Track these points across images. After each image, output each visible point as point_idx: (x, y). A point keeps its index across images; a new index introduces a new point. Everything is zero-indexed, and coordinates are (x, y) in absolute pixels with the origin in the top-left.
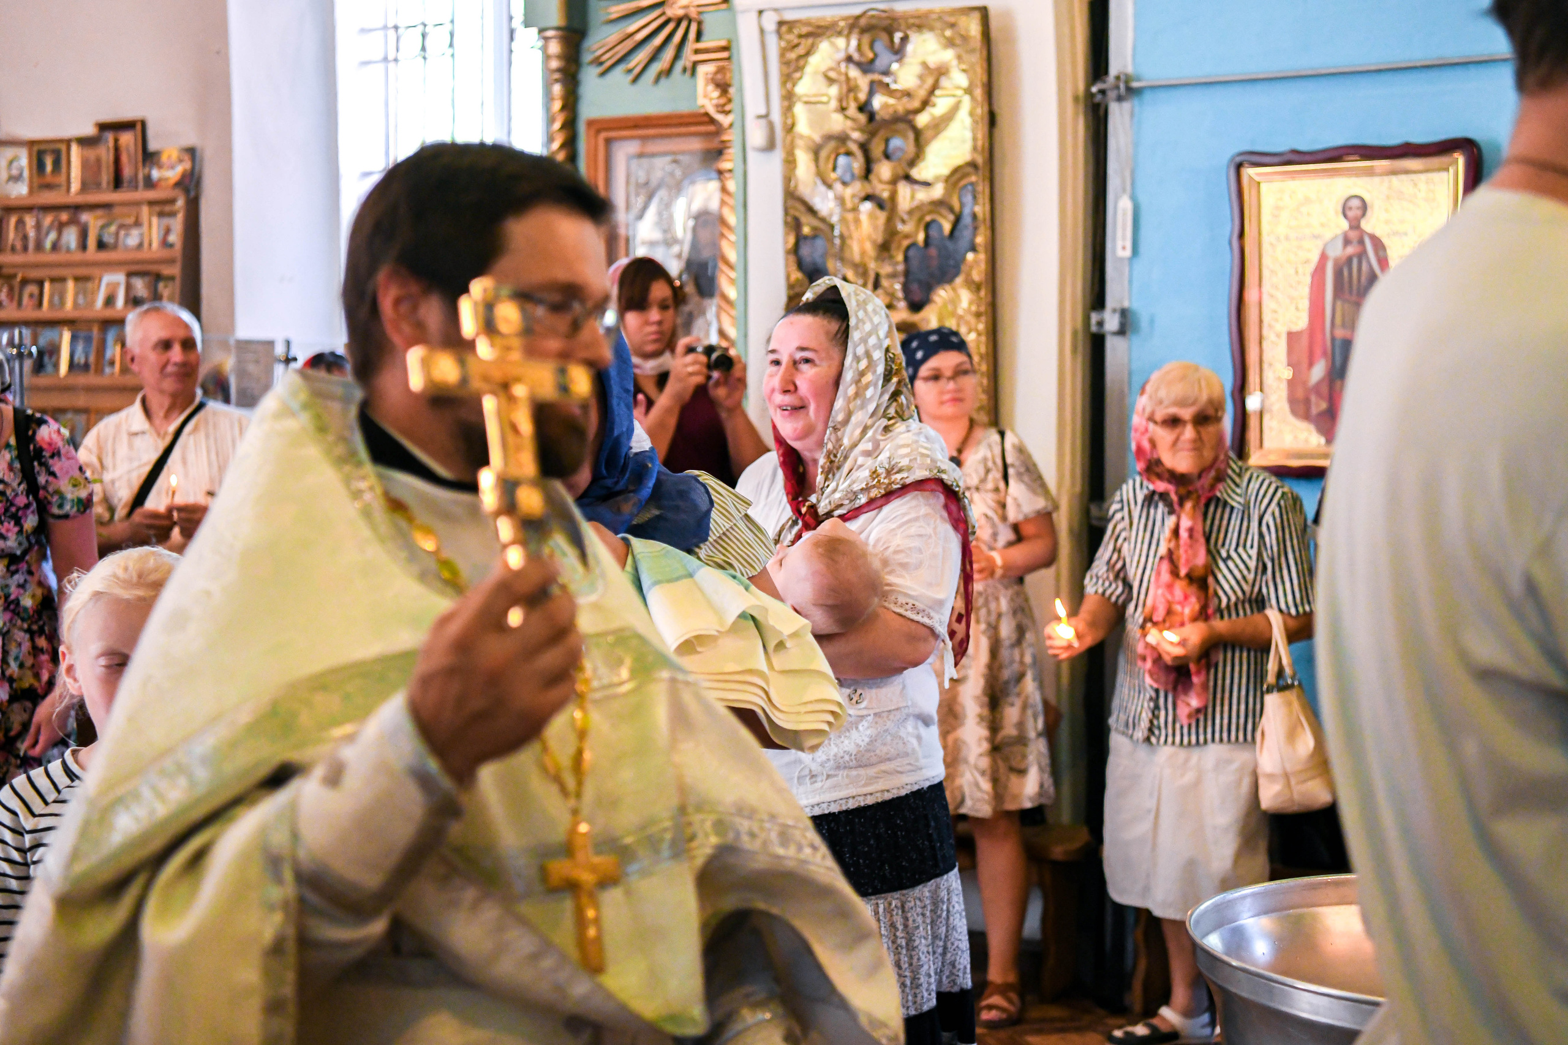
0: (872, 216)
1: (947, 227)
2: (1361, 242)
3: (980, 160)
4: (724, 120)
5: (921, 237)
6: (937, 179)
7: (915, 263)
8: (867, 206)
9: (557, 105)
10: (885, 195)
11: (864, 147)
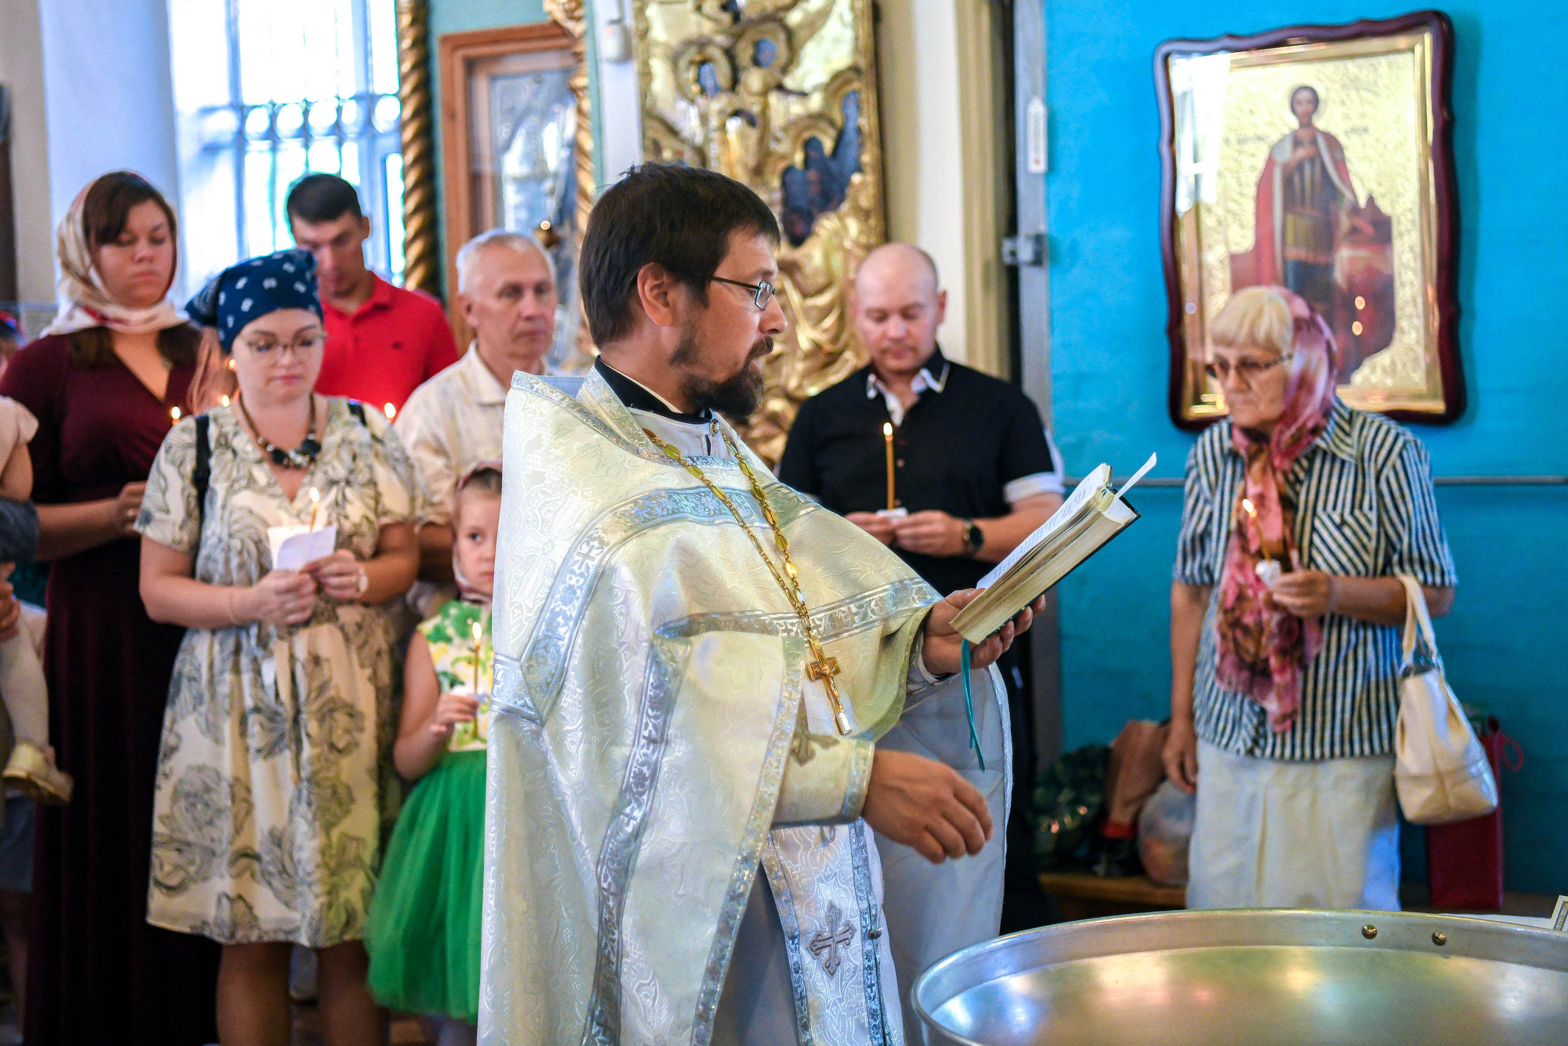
0: (742, 136)
1: (828, 145)
2: (1314, 142)
3: (863, 63)
4: (577, 28)
5: (798, 158)
6: (816, 88)
7: (795, 189)
8: (734, 125)
9: (406, 19)
10: (756, 109)
11: (730, 54)
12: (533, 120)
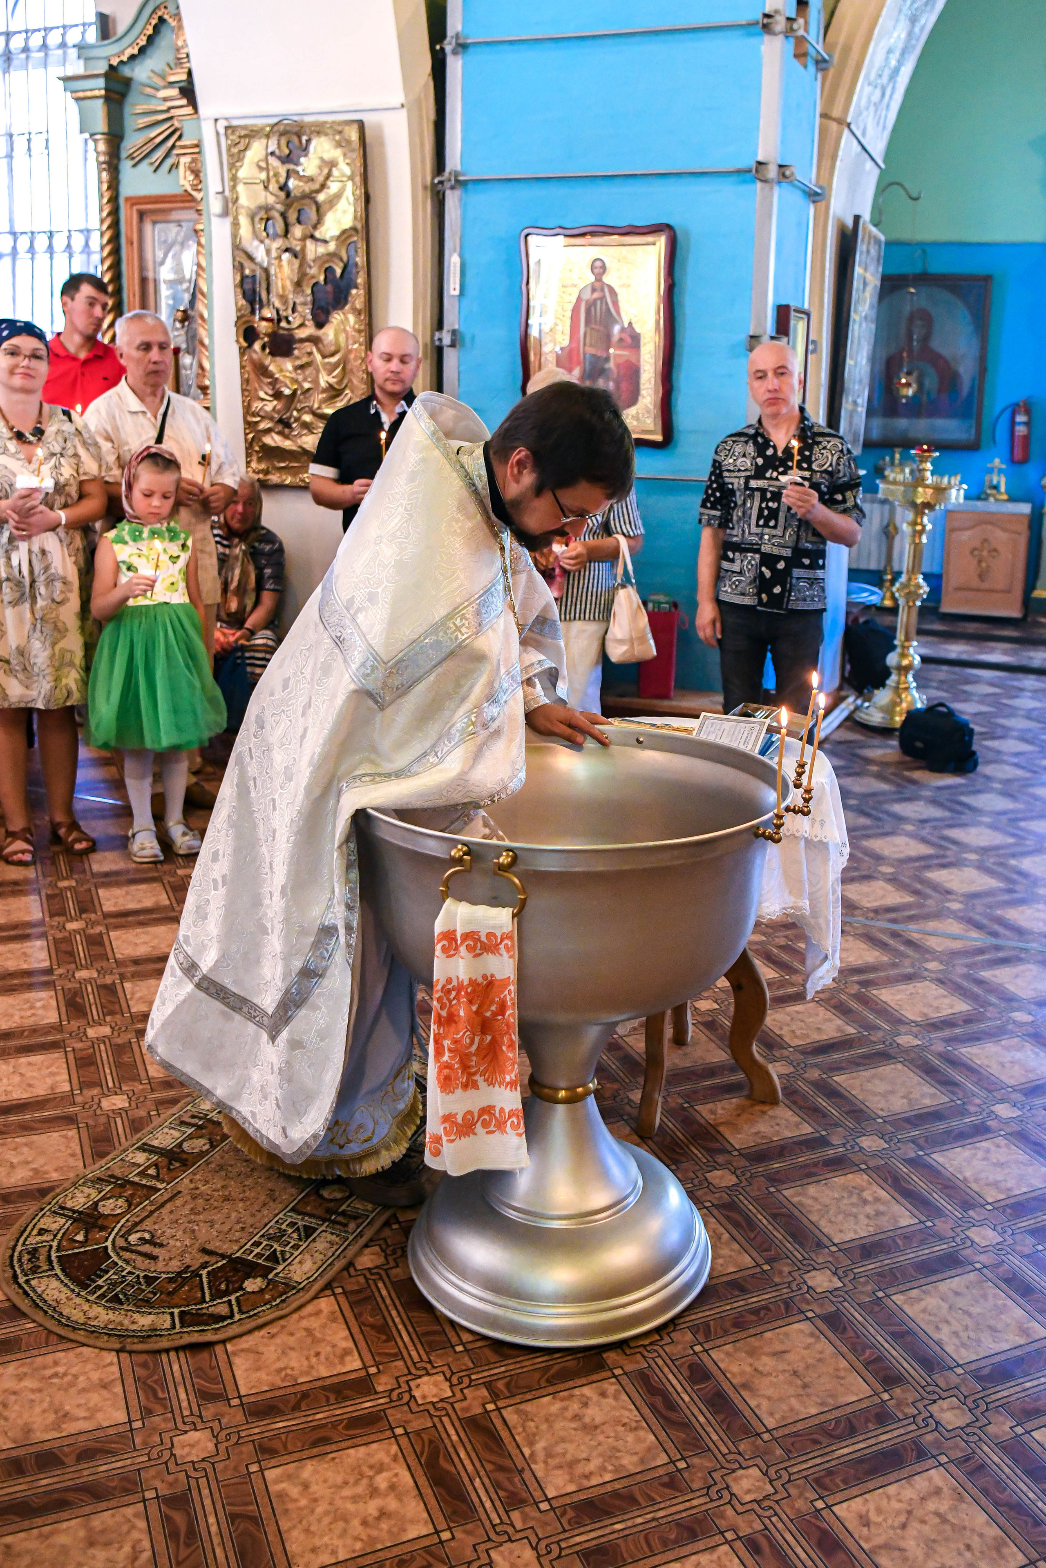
0: (290, 263)
1: (338, 272)
2: (602, 290)
3: (359, 226)
4: (198, 196)
5: (322, 278)
6: (332, 238)
7: (320, 295)
8: (286, 256)
9: (105, 186)
10: (298, 248)
11: (284, 215)
12: (176, 248)
